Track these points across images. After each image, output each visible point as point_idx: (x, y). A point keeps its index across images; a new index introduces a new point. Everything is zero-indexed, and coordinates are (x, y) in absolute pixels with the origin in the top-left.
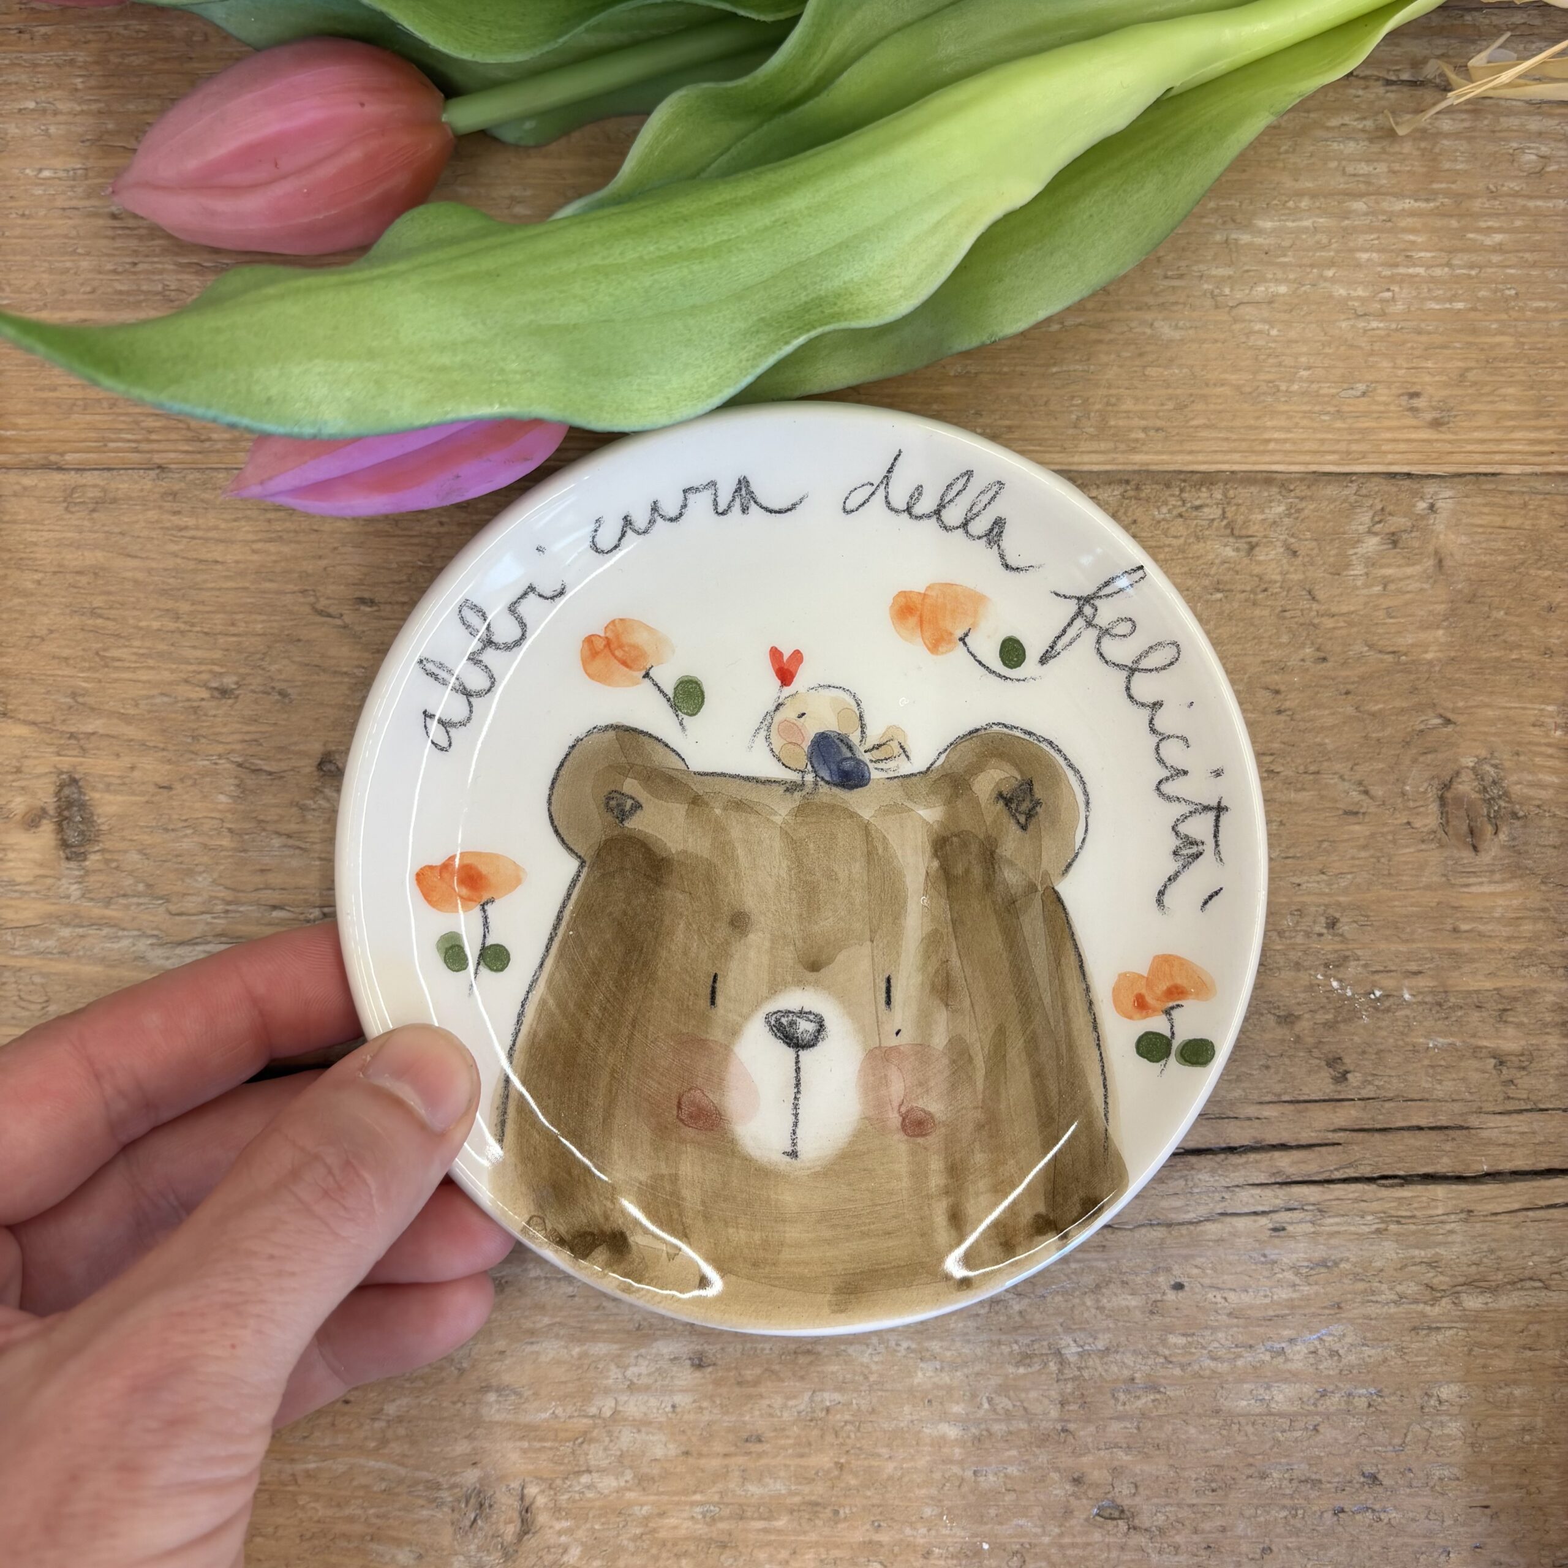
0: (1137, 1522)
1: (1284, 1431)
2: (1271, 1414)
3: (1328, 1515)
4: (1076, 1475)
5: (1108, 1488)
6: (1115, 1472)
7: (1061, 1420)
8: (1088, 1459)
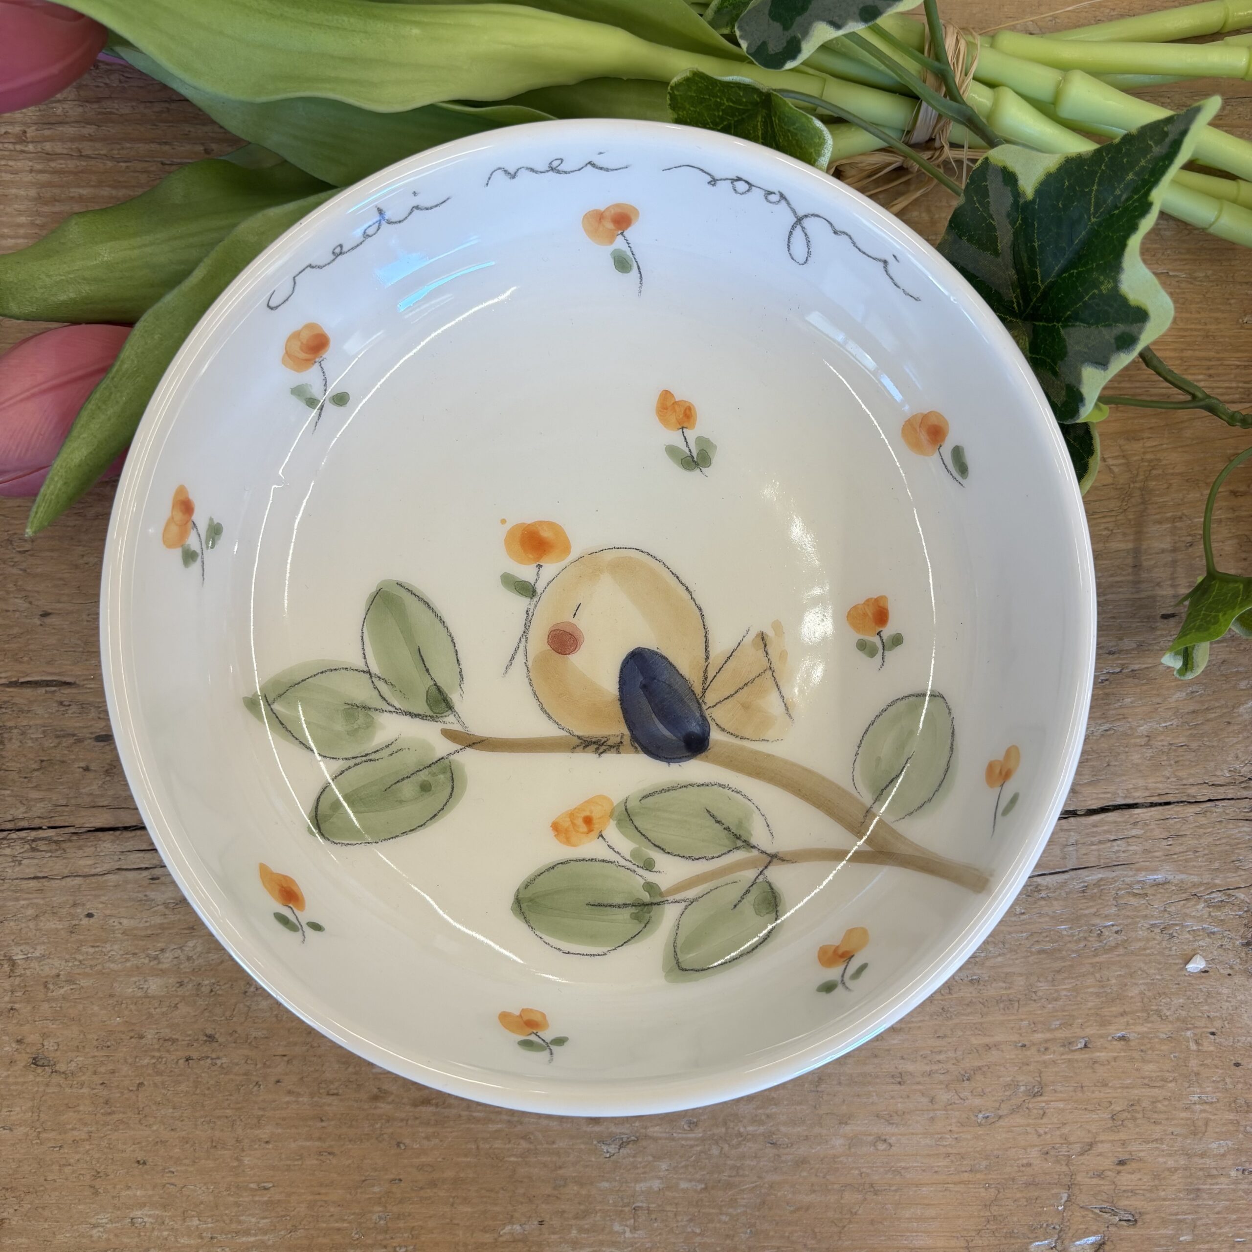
0: (57, 1068)
1: (155, 1008)
2: (147, 997)
3: (181, 1062)
4: (19, 1038)
5: (40, 1046)
6: (44, 1036)
7: (10, 1002)
8: (27, 1028)
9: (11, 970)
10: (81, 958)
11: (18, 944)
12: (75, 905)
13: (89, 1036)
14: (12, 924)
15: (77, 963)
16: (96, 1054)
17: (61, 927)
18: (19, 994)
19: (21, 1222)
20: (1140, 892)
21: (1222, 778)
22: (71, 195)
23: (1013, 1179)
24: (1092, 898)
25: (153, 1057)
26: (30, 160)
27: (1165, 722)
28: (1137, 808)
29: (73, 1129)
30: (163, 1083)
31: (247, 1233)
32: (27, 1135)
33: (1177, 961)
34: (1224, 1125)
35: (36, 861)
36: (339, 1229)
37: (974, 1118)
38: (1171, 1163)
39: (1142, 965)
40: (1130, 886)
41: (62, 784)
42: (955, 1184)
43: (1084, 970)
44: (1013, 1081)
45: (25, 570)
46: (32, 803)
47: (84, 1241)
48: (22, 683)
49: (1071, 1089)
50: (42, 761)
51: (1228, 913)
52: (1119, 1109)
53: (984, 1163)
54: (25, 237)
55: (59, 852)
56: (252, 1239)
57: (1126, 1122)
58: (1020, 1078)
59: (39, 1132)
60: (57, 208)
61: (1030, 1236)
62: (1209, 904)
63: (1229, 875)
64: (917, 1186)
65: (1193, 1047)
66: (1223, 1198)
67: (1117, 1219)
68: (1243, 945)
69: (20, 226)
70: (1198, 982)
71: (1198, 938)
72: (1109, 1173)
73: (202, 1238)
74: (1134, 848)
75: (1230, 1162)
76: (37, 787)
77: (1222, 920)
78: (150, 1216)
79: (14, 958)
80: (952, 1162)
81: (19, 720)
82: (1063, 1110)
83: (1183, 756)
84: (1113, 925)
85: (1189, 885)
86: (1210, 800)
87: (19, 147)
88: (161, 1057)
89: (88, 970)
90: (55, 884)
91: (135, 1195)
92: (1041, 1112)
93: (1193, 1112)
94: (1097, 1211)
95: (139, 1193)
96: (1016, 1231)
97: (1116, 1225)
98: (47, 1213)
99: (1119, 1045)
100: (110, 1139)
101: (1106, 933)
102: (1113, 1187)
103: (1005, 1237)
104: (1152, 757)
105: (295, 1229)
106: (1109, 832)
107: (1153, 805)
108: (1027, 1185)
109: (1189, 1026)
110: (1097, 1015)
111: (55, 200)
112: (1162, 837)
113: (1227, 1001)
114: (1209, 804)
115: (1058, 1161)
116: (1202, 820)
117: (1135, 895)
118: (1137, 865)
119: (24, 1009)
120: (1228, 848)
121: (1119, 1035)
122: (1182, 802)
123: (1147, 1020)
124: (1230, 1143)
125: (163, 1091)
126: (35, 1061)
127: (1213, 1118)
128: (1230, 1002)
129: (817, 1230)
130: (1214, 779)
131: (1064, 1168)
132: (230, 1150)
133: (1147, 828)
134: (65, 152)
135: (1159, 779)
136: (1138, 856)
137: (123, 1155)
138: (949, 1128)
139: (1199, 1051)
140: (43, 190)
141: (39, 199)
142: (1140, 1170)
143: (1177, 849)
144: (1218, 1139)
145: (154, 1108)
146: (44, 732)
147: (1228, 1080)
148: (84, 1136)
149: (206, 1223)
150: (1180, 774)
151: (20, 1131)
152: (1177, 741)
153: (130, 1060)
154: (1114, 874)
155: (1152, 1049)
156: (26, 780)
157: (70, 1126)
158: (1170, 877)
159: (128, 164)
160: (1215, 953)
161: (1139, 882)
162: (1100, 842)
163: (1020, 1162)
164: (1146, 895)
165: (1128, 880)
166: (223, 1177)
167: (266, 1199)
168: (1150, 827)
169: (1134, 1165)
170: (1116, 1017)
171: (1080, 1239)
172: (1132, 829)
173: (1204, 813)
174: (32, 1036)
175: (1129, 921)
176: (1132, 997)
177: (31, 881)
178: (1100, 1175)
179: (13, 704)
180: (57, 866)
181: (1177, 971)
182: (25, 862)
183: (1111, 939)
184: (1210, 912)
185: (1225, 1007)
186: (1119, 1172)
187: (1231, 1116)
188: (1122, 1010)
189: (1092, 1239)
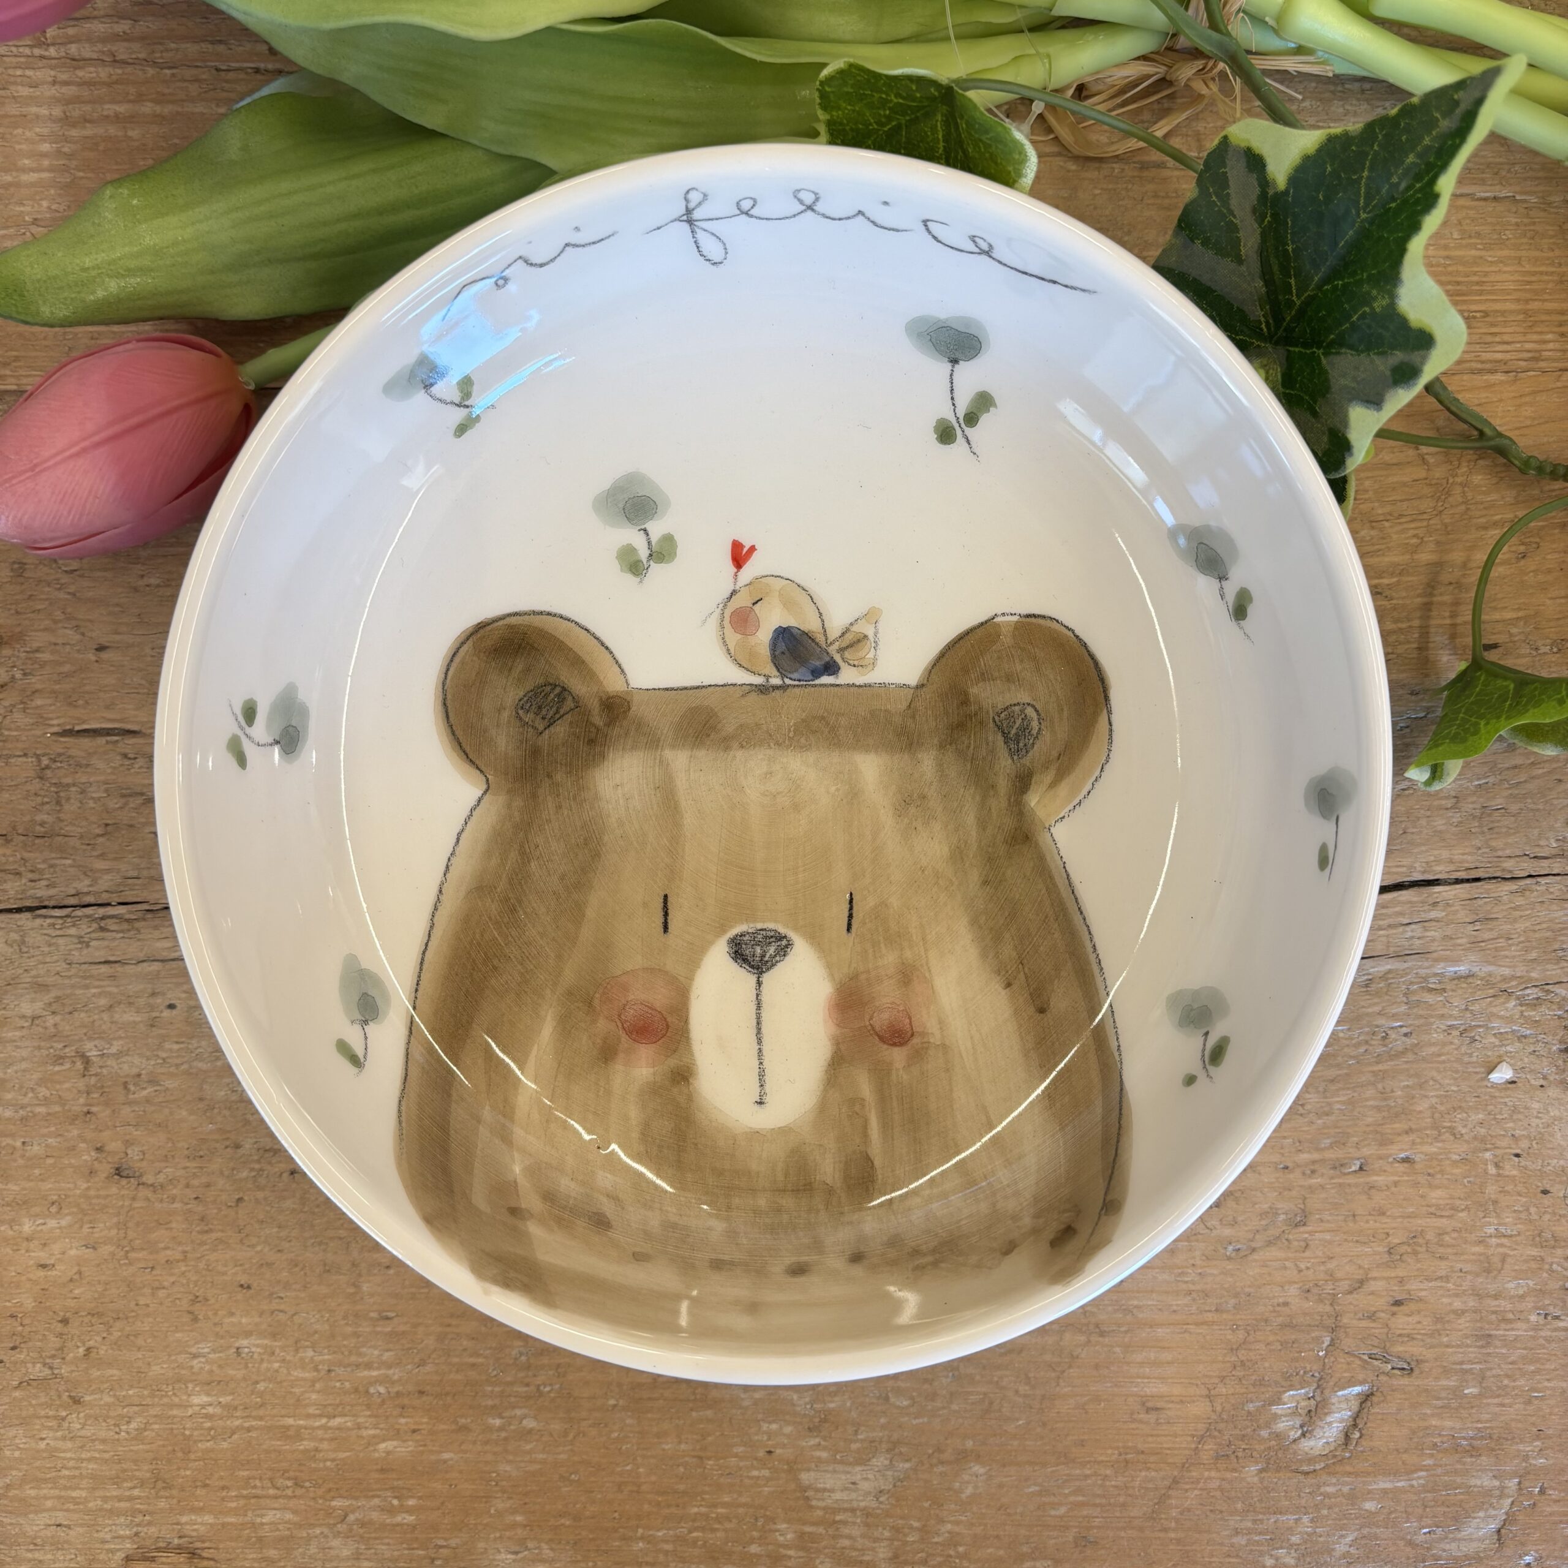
0: (144, 1179)
3: (285, 1175)
4: (99, 1145)
5: (123, 1155)
6: (128, 1143)
7: (86, 1105)
8: (107, 1134)
9: (86, 1069)
10: (164, 1055)
11: (90, 1039)
12: (153, 994)
13: (180, 1145)
14: (83, 1015)
15: (160, 1061)
16: (188, 1164)
17: (138, 1019)
18: (95, 1095)
19: (110, 1351)
20: (1438, 986)
21: (1547, 849)
22: (105, 113)
23: (1266, 1321)
24: (1377, 994)
25: (252, 1170)
26: (52, 68)
27: (1479, 779)
28: (1438, 885)
29: (167, 1248)
30: (265, 1199)
31: (368, 1366)
32: (113, 1254)
33: (1478, 1070)
34: (1526, 1261)
35: (106, 943)
36: (473, 1365)
37: (1223, 1251)
38: (1457, 1304)
39: (1434, 1074)
40: (1425, 979)
41: (131, 852)
42: (1197, 1324)
43: (1364, 1079)
44: (1271, 1208)
45: (74, 594)
46: (97, 875)
47: (183, 1372)
48: (78, 731)
49: (1341, 1218)
50: (107, 825)
51: (1545, 1013)
52: (1397, 1241)
53: (1232, 1301)
54: (50, 169)
55: (132, 933)
56: (375, 1373)
57: (1405, 1257)
58: (1280, 1206)
59: (127, 1252)
60: (89, 131)
61: (1284, 1383)
62: (1522, 1002)
63: (1549, 967)
64: (1151, 1327)
65: (1492, 1170)
66: (1519, 1345)
67: (1390, 1367)
68: (1561, 1051)
69: (44, 155)
70: (1502, 1094)
71: (1505, 1042)
72: (1382, 1315)
73: (316, 1370)
74: (1432, 933)
75: (1530, 1305)
76: (102, 856)
77: (1536, 1021)
78: (257, 1346)
79: (88, 1054)
80: (1194, 1300)
81: (77, 776)
82: (1330, 1242)
83: (1499, 821)
84: (1401, 1026)
85: (1499, 978)
86: (1530, 876)
87: (37, 52)
88: (261, 1170)
89: (172, 1069)
90: (130, 969)
91: (240, 1323)
92: (1303, 1244)
93: (1487, 1246)
94: (1366, 1357)
95: (244, 1320)
96: (1267, 1378)
97: (1387, 1374)
98: (140, 1341)
99: (1401, 1168)
100: (208, 1260)
101: (1393, 1035)
102: (1385, 1330)
103: (1254, 1385)
104: (1461, 822)
105: (422, 1363)
106: (1401, 914)
107: (1458, 881)
108: (1283, 1326)
109: (1489, 1146)
110: (1377, 1132)
111: (86, 120)
112: (1468, 920)
113: (1537, 1117)
114: (1529, 881)
115: (1321, 1301)
116: (1519, 901)
117: (1431, 990)
118: (1435, 955)
119: (103, 1113)
120: (1549, 934)
121: (1402, 1155)
122: (1495, 878)
123: (1436, 1139)
124: (1531, 1283)
125: (268, 1208)
126: (118, 1172)
127: (1512, 1253)
128: (1540, 1118)
129: (1031, 1375)
130: (1537, 849)
131: (1328, 1308)
132: (345, 1274)
133: (1449, 909)
134: (95, 56)
135: (1467, 850)
136: (1436, 944)
137: (225, 1278)
138: (1192, 1262)
139: (1499, 1175)
140: (70, 107)
141: (66, 121)
142: (1419, 1312)
143: (1487, 935)
144: (1516, 1278)
145: (257, 1226)
146: (106, 790)
147: (1533, 1210)
148: (179, 1256)
149: (321, 1354)
150: (1493, 844)
151: (106, 1250)
152: (1493, 803)
153: (226, 1173)
154: (1406, 965)
155: (1442, 1172)
156: (89, 847)
157: (162, 1245)
158: (1475, 969)
159: (174, 71)
160: (1526, 1060)
161: (1436, 974)
162: (1390, 926)
163: (1276, 1301)
164: (1444, 990)
165: (1422, 972)
166: (339, 1305)
167: (389, 1329)
168: (1453, 908)
169: (1413, 1306)
170: (1399, 1135)
171: (1343, 1388)
172: (1430, 910)
173: (1522, 892)
174: (114, 1144)
175: (1422, 1021)
176: (1420, 1112)
177: (101, 966)
178: (1372, 1317)
179: (69, 757)
180: (132, 949)
181: (1478, 1081)
182: (93, 943)
183: (1398, 1042)
184: (1522, 1012)
185: (1533, 1124)
186: (1394, 1314)
187: (1535, 1252)
188: (1406, 1127)
189: (1357, 1389)
